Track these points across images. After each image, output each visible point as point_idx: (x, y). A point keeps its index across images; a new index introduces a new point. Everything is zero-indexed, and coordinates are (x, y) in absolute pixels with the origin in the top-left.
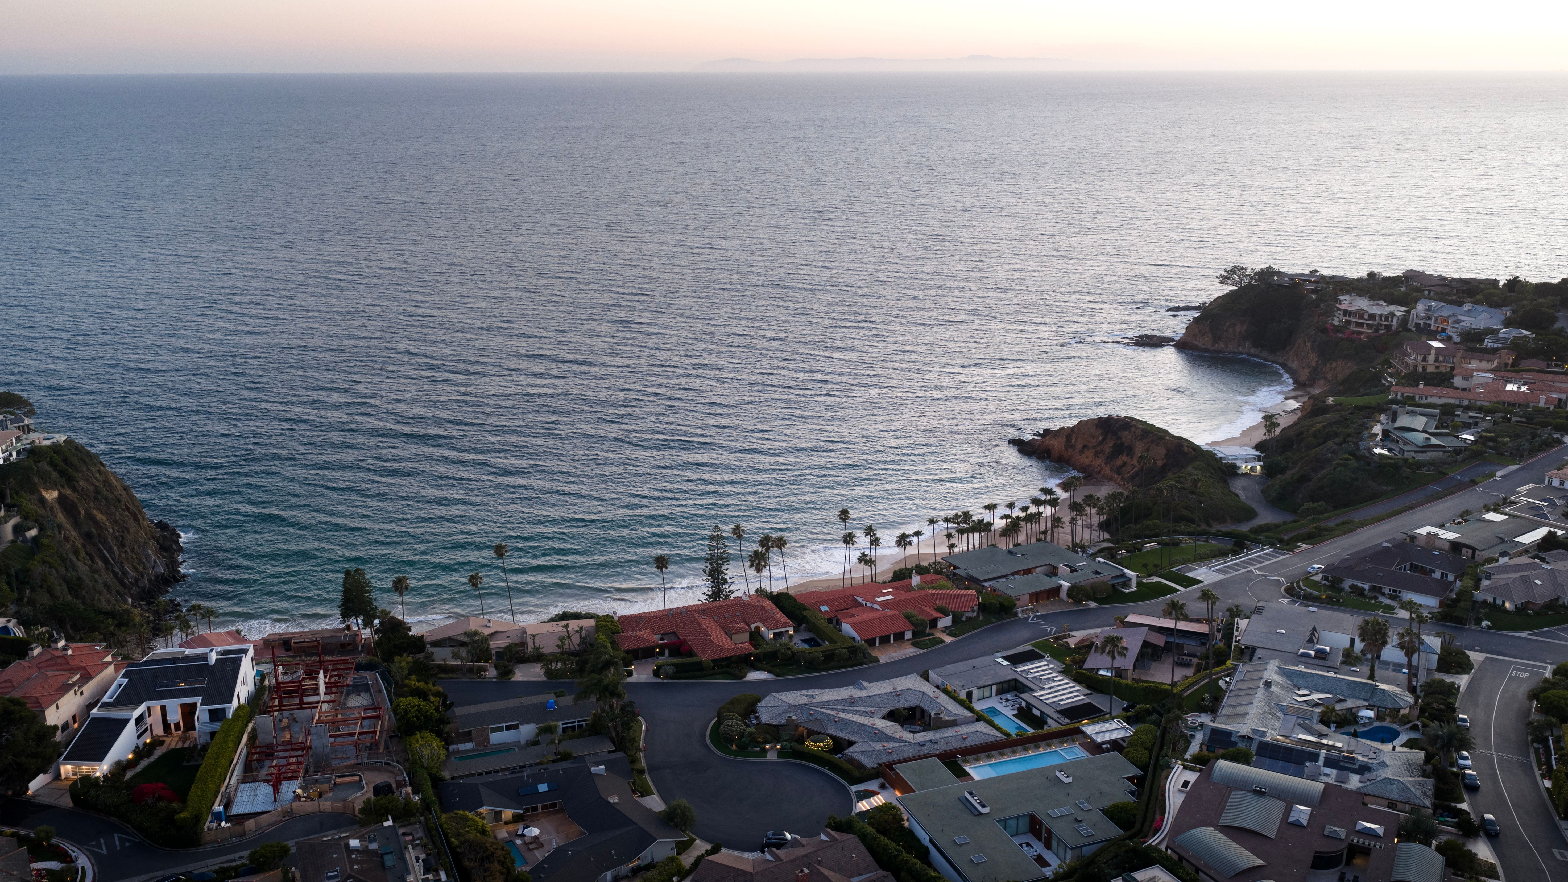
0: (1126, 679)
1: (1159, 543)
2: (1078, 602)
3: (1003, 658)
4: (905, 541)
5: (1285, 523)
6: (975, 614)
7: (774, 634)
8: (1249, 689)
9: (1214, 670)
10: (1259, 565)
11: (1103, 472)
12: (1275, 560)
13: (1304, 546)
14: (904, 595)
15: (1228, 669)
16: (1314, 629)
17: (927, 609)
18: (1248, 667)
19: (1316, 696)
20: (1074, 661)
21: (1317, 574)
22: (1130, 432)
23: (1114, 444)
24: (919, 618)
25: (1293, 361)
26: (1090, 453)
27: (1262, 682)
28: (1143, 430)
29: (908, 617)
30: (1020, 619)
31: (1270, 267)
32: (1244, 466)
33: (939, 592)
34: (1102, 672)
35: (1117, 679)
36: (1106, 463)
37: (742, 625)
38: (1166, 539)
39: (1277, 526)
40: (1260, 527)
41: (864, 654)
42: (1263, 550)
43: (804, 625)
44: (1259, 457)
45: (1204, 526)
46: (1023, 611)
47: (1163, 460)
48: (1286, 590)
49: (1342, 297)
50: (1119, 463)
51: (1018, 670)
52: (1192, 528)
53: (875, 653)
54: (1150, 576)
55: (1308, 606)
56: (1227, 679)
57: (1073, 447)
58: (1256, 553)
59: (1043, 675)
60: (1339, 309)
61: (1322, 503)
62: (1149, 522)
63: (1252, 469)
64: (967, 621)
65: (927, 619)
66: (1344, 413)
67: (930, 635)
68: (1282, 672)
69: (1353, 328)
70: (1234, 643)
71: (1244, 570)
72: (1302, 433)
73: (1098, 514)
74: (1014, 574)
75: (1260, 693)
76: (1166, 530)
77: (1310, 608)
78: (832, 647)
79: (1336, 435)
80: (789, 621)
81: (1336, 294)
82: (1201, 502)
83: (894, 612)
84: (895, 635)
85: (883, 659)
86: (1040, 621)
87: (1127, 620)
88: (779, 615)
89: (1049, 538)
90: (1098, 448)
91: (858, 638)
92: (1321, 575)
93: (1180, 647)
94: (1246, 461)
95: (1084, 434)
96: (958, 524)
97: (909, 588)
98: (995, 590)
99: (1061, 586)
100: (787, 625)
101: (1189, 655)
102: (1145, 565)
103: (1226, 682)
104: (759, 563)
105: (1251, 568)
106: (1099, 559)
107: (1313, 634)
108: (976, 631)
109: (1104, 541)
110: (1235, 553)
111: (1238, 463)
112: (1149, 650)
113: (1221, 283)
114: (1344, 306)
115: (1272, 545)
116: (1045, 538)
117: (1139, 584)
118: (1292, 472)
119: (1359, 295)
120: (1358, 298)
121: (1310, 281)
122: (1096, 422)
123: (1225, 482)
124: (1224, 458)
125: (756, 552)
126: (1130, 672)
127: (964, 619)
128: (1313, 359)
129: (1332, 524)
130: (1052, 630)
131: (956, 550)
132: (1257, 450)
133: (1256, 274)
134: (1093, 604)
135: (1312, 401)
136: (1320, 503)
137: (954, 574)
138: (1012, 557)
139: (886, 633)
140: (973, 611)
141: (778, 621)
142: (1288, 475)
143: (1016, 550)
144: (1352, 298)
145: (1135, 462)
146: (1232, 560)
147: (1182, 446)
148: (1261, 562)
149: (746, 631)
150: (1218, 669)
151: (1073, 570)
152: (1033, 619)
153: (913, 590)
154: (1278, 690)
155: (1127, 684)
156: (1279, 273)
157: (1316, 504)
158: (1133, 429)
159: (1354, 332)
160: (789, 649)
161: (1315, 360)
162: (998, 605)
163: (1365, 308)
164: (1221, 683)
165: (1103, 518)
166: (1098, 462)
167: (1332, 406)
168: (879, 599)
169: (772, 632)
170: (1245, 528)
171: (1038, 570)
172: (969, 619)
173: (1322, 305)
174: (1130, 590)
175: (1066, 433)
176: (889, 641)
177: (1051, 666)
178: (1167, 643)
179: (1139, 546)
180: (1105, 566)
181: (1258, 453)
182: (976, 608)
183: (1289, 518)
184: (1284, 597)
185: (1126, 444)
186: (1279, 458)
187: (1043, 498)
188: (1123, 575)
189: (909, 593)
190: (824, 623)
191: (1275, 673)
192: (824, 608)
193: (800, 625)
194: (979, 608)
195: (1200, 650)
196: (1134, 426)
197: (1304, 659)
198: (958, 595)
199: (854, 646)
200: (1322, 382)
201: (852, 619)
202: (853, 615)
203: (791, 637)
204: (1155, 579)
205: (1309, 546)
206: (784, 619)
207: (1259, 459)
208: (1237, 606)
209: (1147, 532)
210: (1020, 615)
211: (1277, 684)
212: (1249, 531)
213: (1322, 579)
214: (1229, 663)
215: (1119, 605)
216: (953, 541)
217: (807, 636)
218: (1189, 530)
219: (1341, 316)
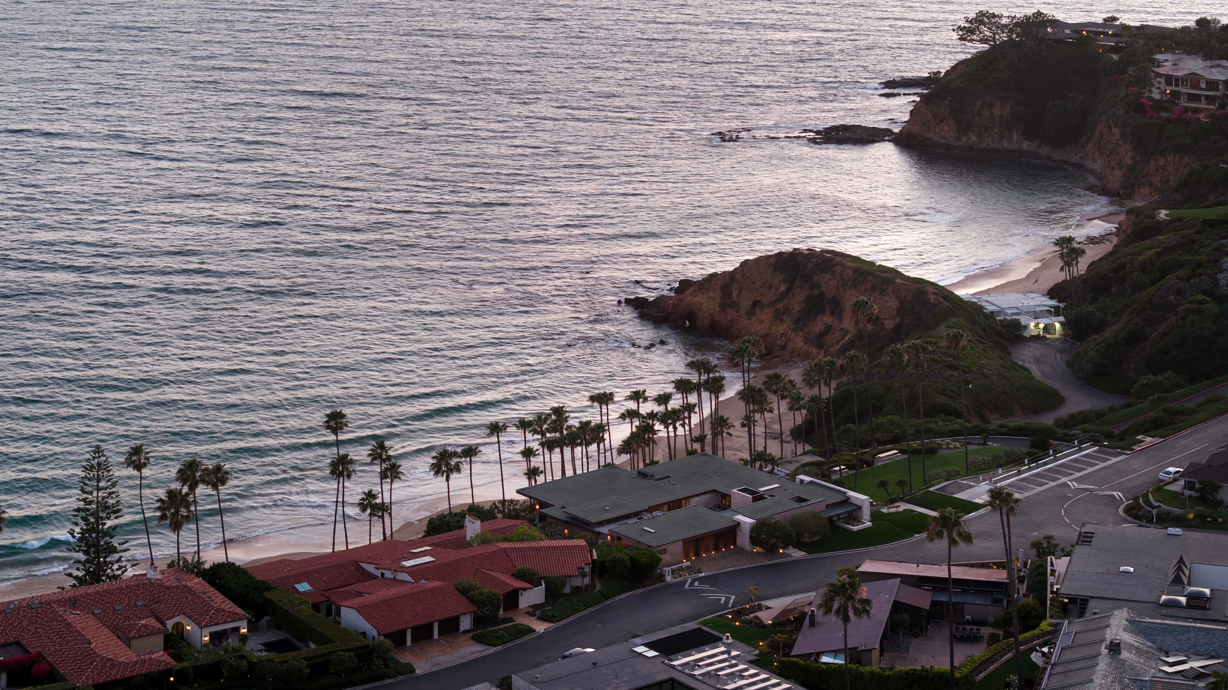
0: (870, 664)
1: (902, 451)
2: (771, 551)
3: (647, 645)
4: (448, 465)
5: (1112, 409)
6: (587, 580)
7: (212, 635)
8: (1085, 658)
9: (1021, 637)
10: (1077, 475)
11: (790, 345)
12: (1102, 465)
13: (1149, 439)
14: (452, 555)
15: (1045, 634)
16: (1181, 561)
17: (498, 575)
18: (1078, 625)
19: (1196, 664)
20: (774, 647)
21: (1175, 480)
22: (833, 274)
23: (808, 297)
24: (485, 590)
25: (1094, 160)
26: (765, 315)
27: (1104, 645)
28: (855, 270)
29: (464, 591)
30: (669, 585)
31: (1039, 13)
32: (1032, 325)
33: (519, 545)
34: (825, 659)
35: (853, 667)
36: (795, 330)
37: (151, 622)
38: (915, 444)
39: (1100, 415)
40: (1072, 417)
41: (384, 660)
42: (1081, 450)
43: (267, 618)
44: (1057, 308)
45: (975, 422)
46: (673, 571)
47: (894, 318)
48: (1127, 511)
49: (1160, 57)
50: (818, 327)
51: (675, 663)
52: (957, 424)
53: (405, 658)
54: (892, 501)
55: (1166, 528)
56: (1045, 650)
57: (735, 305)
58: (1068, 456)
59: (722, 669)
60: (1158, 75)
61: (1169, 374)
62: (881, 419)
63: (1046, 329)
64: (572, 593)
65: (499, 592)
66: (1186, 232)
67: (506, 621)
68: (1134, 626)
69: (1184, 103)
70: (1049, 596)
71: (1052, 484)
72: (1123, 266)
73: (791, 409)
74: (651, 510)
75: (1103, 663)
76: (912, 430)
77: (1171, 530)
78: (324, 649)
79: (1180, 265)
80: (239, 610)
81: (1151, 52)
82: (968, 382)
83: (436, 584)
84: (441, 623)
85: (421, 667)
86: (706, 587)
87: (862, 569)
88: (219, 600)
89: (708, 450)
90: (780, 306)
91: (372, 631)
92: (1182, 482)
93: (959, 609)
94: (1036, 315)
95: (753, 283)
96: (543, 434)
97: (462, 543)
98: (619, 539)
99: (738, 524)
100: (236, 618)
101: (974, 622)
102: (883, 484)
103: (1043, 654)
104: (177, 512)
105: (1064, 480)
106: (802, 477)
107: (1180, 569)
108: (591, 610)
109: (805, 453)
110: (1035, 459)
111: (1023, 320)
112: (905, 616)
113: (962, 39)
114: (1166, 69)
115: (1096, 442)
116: (703, 449)
117: (875, 516)
118: (1114, 328)
119: (1188, 53)
120: (1185, 56)
121: (1106, 34)
122: (772, 261)
123: (1004, 349)
124: (998, 313)
125: (171, 494)
126: (876, 654)
127: (567, 590)
128: (1126, 154)
129: (1191, 405)
130: (728, 599)
131: (540, 479)
132: (1051, 298)
133: (1017, 25)
134: (797, 554)
135: (1133, 217)
136: (1166, 375)
137: (543, 518)
138: (646, 482)
139: (426, 621)
140: (584, 575)
141: (218, 610)
142: (1108, 333)
143: (650, 470)
144: (1177, 57)
145: (848, 323)
146: (1030, 469)
147: (926, 293)
148: (1080, 470)
149: (158, 633)
150: (1028, 635)
151: (758, 497)
152: (692, 584)
153: (469, 544)
154: (1133, 657)
155: (872, 673)
156: (1054, 23)
157: (1159, 378)
158: (838, 269)
159: (1187, 110)
160: (243, 657)
161: (1130, 155)
162: (629, 563)
163: (1200, 72)
164: (1035, 657)
165: (800, 417)
166: (781, 328)
167: (1166, 223)
168: (408, 564)
169: (207, 631)
170: (1048, 420)
171: (694, 501)
172: (576, 590)
173: (1130, 70)
174: (860, 527)
175: (720, 283)
176: (431, 636)
177: (734, 653)
178: (934, 604)
179: (868, 458)
180: (814, 488)
181: (1053, 303)
182: (587, 569)
183: (1118, 402)
184: (1125, 521)
185: (828, 296)
186: (1091, 309)
187: (694, 378)
188: (847, 501)
189: (463, 551)
190: (307, 611)
191: (1125, 629)
192: (303, 587)
193: (259, 618)
194: (593, 570)
195: (993, 613)
196: (841, 264)
197: (1169, 611)
198: (555, 548)
199: (367, 647)
200: (1145, 190)
201: (358, 600)
202: (360, 594)
203: (244, 639)
204: (903, 507)
205: (1157, 440)
206: (230, 606)
207: (1056, 312)
208: (1049, 538)
209: (879, 436)
210: (669, 578)
211: (1130, 647)
212: (1054, 424)
213: (1184, 487)
214: (1044, 625)
215: (844, 552)
216: (536, 462)
217: (273, 636)
218: (951, 427)
219: (1163, 86)
